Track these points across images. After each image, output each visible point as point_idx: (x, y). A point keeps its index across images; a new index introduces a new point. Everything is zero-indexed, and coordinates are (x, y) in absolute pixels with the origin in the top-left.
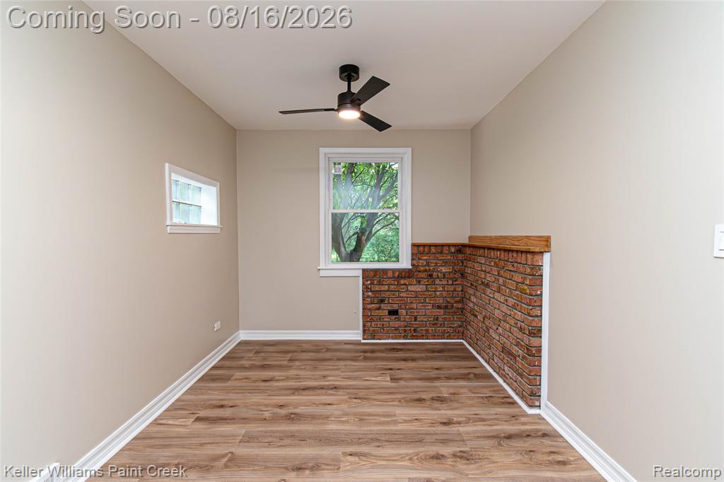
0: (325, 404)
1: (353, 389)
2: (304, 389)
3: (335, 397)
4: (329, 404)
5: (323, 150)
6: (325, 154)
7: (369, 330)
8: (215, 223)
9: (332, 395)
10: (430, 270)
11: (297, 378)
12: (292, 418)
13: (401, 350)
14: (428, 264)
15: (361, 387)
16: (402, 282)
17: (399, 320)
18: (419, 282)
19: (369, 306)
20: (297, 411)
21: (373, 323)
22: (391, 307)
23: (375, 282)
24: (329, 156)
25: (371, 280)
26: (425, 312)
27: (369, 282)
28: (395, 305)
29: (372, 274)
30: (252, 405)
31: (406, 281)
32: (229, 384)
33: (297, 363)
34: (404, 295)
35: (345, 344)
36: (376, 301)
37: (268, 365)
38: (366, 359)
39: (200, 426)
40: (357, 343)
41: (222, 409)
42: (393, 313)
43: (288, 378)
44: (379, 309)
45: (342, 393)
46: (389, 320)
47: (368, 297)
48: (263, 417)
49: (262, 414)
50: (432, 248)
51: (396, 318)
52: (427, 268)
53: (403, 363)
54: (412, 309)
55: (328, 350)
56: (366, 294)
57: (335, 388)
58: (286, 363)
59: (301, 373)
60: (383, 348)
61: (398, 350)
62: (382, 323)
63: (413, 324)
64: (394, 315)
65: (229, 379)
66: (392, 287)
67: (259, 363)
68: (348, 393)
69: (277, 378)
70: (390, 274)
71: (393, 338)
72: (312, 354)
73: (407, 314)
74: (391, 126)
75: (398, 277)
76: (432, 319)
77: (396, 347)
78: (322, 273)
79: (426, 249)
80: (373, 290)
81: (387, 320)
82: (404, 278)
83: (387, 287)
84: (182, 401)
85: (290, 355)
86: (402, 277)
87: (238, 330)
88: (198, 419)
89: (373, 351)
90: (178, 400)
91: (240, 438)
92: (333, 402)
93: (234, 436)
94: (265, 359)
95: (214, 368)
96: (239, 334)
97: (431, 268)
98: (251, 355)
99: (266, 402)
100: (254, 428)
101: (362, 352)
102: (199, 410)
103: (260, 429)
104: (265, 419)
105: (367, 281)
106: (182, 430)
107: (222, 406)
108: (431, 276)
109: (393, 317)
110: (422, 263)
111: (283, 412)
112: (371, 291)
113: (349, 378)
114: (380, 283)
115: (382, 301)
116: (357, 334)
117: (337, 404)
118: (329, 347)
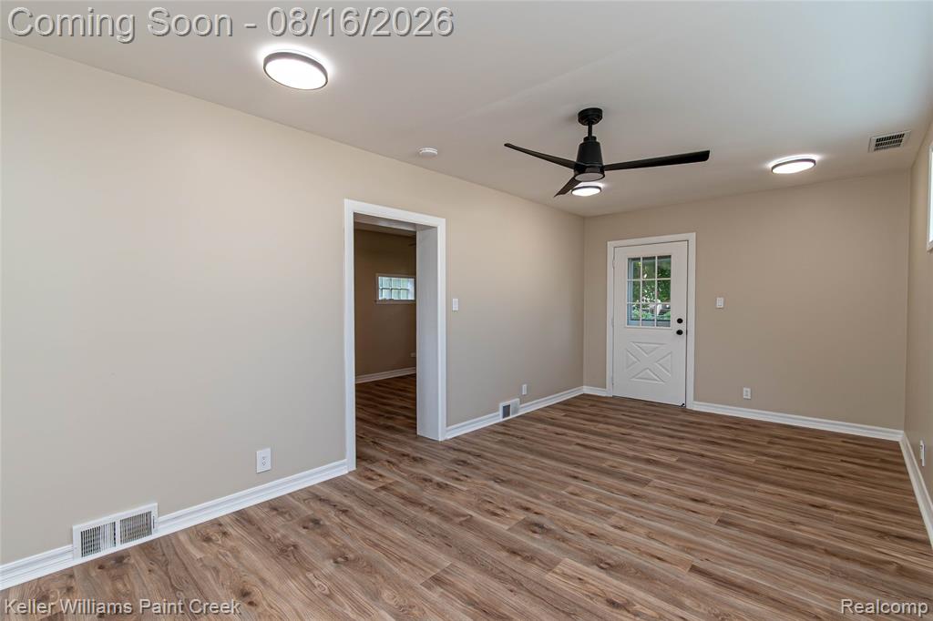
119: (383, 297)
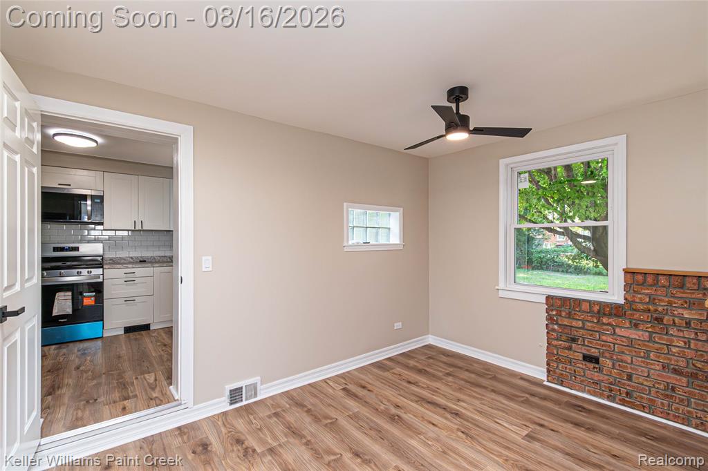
0: (430, 422)
1: (472, 423)
2: (429, 402)
3: (445, 421)
4: (433, 424)
5: (503, 162)
6: (507, 165)
7: (554, 372)
8: (398, 242)
9: (446, 418)
10: (656, 310)
11: (435, 391)
12: (395, 419)
13: (589, 411)
14: (652, 300)
15: (482, 426)
16: (605, 320)
17: (600, 370)
18: (636, 326)
19: (554, 342)
20: (404, 416)
21: (560, 366)
22: (588, 350)
23: (563, 314)
24: (512, 166)
25: (557, 310)
26: (649, 373)
27: (554, 313)
28: (593, 350)
29: (559, 303)
30: (381, 396)
31: (613, 321)
32: (386, 374)
33: (450, 379)
34: (609, 339)
35: (522, 378)
36: (564, 338)
37: (425, 370)
38: (526, 402)
39: (341, 394)
40: (538, 383)
41: (362, 389)
42: (593, 360)
43: (428, 387)
44: (570, 348)
45: (457, 422)
46: (584, 367)
47: (554, 330)
48: (377, 407)
49: (380, 405)
50: (660, 277)
51: (594, 368)
52: (651, 307)
53: (569, 426)
54: (622, 361)
55: (495, 378)
56: (551, 326)
57: (457, 414)
58: (440, 374)
59: (443, 388)
60: (566, 399)
61: (582, 409)
62: (573, 368)
63: (624, 384)
64: (591, 361)
65: (388, 371)
66: (589, 324)
67: (420, 366)
68: (463, 426)
69: (420, 384)
70: (585, 307)
71: (589, 392)
72: (473, 376)
73: (614, 367)
74: (531, 129)
75: (599, 312)
76: (662, 387)
77: (585, 405)
78: (501, 294)
79: (650, 280)
80: (560, 323)
81: (581, 366)
82: (610, 315)
83: (580, 322)
84: (350, 374)
85: (451, 370)
86: (605, 314)
87: (428, 334)
88: (344, 389)
89: (545, 398)
90: (348, 372)
91: (351, 413)
92: (439, 425)
93: (348, 409)
94: (429, 365)
95: (389, 359)
96: (428, 337)
97: (660, 309)
98: (423, 358)
99: (392, 398)
100: (365, 412)
101: (528, 394)
102: (351, 383)
103: (368, 415)
104: (377, 410)
105: (552, 310)
106: (331, 390)
107: (364, 387)
108: (659, 320)
109: (592, 365)
110: (640, 299)
111: (393, 411)
112: (557, 324)
113: (481, 413)
114: (569, 316)
115: (574, 340)
116: (543, 372)
117: (440, 428)
118: (499, 376)
119: (355, 241)
